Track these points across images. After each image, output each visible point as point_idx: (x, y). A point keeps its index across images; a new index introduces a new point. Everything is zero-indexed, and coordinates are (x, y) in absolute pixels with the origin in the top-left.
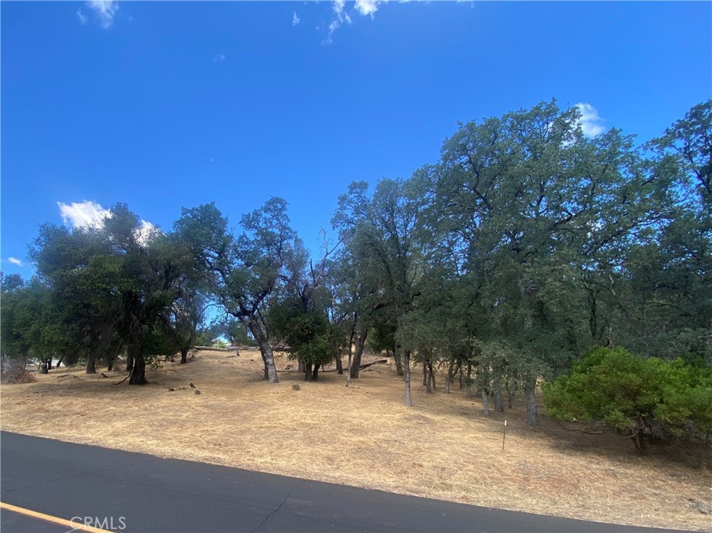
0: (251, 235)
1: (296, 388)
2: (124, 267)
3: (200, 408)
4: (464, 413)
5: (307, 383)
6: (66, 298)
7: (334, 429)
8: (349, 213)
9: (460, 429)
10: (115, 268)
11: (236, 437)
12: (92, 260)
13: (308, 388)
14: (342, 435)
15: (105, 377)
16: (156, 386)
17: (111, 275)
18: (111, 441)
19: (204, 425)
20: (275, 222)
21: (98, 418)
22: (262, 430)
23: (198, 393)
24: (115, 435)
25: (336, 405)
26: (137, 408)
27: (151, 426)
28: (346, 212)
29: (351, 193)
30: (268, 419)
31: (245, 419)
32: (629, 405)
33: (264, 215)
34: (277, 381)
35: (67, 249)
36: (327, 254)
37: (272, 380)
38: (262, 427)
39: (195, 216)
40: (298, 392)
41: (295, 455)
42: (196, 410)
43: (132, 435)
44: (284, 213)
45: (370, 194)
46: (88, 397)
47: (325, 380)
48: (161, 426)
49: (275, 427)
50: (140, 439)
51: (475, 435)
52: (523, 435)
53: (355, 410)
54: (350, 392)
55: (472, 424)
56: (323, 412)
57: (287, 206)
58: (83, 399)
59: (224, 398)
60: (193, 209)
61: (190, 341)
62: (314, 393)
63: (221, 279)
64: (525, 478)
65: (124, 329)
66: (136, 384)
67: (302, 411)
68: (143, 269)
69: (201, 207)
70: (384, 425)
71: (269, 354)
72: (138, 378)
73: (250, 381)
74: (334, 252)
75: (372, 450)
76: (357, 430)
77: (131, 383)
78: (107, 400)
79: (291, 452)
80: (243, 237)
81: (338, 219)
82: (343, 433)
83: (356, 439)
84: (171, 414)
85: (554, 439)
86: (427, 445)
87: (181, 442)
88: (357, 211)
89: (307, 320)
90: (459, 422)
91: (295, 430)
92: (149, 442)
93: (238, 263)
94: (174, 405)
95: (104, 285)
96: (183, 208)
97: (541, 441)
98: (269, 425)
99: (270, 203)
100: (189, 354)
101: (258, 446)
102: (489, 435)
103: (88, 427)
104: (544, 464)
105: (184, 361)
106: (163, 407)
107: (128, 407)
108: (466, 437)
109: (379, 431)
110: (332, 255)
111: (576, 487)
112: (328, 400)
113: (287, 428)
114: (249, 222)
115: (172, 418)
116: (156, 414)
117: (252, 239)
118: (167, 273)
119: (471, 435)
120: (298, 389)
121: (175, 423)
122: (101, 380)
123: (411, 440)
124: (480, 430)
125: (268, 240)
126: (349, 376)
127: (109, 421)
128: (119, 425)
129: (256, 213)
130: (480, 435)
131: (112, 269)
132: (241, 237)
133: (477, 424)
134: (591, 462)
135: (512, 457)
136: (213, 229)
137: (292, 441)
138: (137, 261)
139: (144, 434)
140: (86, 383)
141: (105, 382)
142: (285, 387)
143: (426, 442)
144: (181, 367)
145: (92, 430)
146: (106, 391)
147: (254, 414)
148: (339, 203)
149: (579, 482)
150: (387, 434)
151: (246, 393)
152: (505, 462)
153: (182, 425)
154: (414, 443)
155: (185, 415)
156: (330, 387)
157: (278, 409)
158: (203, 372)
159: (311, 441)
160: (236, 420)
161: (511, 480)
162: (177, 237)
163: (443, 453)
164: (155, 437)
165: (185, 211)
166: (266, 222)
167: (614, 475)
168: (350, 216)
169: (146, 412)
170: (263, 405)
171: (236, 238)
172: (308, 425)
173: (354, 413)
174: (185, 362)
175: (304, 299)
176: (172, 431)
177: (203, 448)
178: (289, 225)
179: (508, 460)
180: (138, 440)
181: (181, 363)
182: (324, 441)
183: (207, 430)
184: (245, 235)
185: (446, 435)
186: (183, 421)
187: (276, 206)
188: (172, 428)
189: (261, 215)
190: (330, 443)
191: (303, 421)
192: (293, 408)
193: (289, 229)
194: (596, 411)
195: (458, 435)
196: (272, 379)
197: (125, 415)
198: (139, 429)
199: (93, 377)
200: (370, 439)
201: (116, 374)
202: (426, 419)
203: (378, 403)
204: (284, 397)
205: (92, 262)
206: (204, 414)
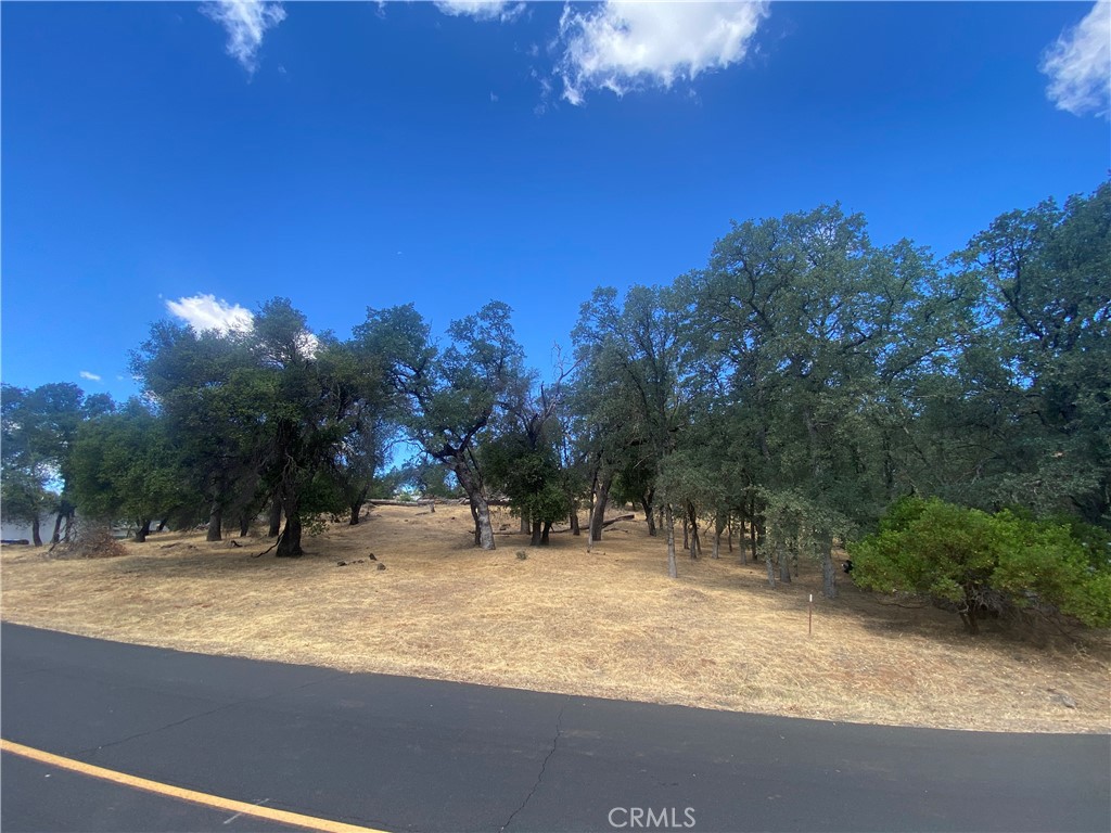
0: (462, 348)
1: (522, 557)
2: (281, 386)
3: (388, 591)
4: (744, 584)
5: (535, 549)
6: (189, 429)
7: (584, 615)
8: (593, 325)
9: (746, 607)
10: (269, 387)
11: (448, 632)
12: (234, 376)
13: (537, 554)
14: (599, 623)
15: (237, 545)
16: (317, 558)
17: (260, 397)
18: (260, 648)
19: (398, 617)
20: (494, 333)
21: (230, 610)
22: (485, 620)
23: (382, 567)
24: (263, 636)
25: (580, 579)
26: (292, 593)
27: (317, 620)
28: (590, 324)
29: (596, 301)
30: (490, 604)
31: (457, 605)
32: (958, 569)
33: (480, 322)
34: (493, 547)
35: (195, 357)
36: (563, 376)
37: (486, 547)
38: (483, 617)
39: (385, 321)
40: (525, 562)
41: (539, 656)
42: (382, 594)
43: (290, 635)
44: (507, 321)
45: (620, 304)
46: (212, 577)
47: (560, 544)
48: (334, 619)
49: (502, 616)
50: (303, 643)
51: (767, 616)
52: (826, 612)
53: (606, 586)
54: (594, 560)
55: (759, 599)
56: (565, 591)
57: (511, 314)
58: (205, 581)
59: (420, 575)
60: (384, 311)
61: (365, 492)
62: (546, 563)
63: (418, 405)
64: (847, 673)
65: (274, 474)
66: (287, 556)
67: (535, 590)
68: (309, 388)
69: (395, 309)
70: (649, 606)
71: (484, 509)
72: (290, 548)
73: (455, 548)
74: (571, 373)
75: (642, 643)
76: (616, 615)
77: (279, 554)
78: (244, 582)
79: (532, 652)
80: (450, 350)
81: (580, 331)
82: (599, 620)
83: (618, 628)
84: (344, 600)
85: (863, 616)
86: (713, 632)
87: (368, 645)
88: (603, 323)
89: (536, 462)
90: (743, 598)
91: (532, 618)
92: (319, 646)
93: (442, 384)
94: (348, 587)
95: (251, 411)
96: (369, 309)
97: (849, 620)
98: (494, 613)
99: (488, 308)
100: (363, 511)
101: (483, 645)
102: (783, 614)
103: (217, 625)
104: (865, 652)
105: (355, 521)
106: (330, 591)
107: (278, 591)
108: (758, 618)
109: (645, 615)
110: (569, 377)
111: (912, 682)
112: (567, 573)
113: (520, 616)
114: (460, 331)
115: (347, 607)
116: (323, 601)
117: (464, 353)
118: (344, 395)
119: (763, 615)
120: (525, 558)
121: (354, 615)
122: (233, 550)
123: (691, 626)
124: (772, 608)
125: (485, 355)
126: (590, 538)
127: (250, 615)
128: (268, 620)
129: (469, 320)
130: (773, 615)
131: (263, 389)
132: (448, 351)
133: (766, 600)
134: (919, 646)
135: (824, 643)
136: (410, 337)
137: (530, 635)
138: (300, 379)
139: (308, 633)
140: (207, 555)
141: (237, 554)
142: (505, 556)
143: (710, 628)
144: (350, 530)
145: (224, 630)
146: (241, 568)
147: (469, 596)
148: (581, 313)
149: (913, 674)
150: (658, 618)
151: (451, 565)
152: (818, 652)
153: (365, 617)
154: (696, 631)
155: (368, 601)
156: (568, 553)
157: (502, 588)
158: (385, 537)
159: (558, 636)
160: (445, 607)
161: (831, 676)
162: (359, 347)
163: (737, 643)
164: (327, 638)
165: (371, 313)
166: (482, 333)
167: (952, 662)
168: (594, 329)
169: (306, 599)
170: (479, 583)
171: (442, 351)
172: (548, 610)
173: (606, 590)
174: (357, 523)
175: (532, 434)
176: (351, 627)
177: (403, 652)
178: (513, 337)
179: (821, 648)
180: (300, 644)
181: (351, 524)
182: (576, 634)
183: (405, 625)
184: (454, 348)
185: (732, 617)
186: (366, 611)
187: (496, 313)
188: (351, 623)
189: (476, 323)
190: (584, 636)
191: (540, 604)
192: (523, 586)
193: (512, 342)
194: (919, 580)
195: (746, 616)
196: (487, 544)
197: (274, 604)
198: (299, 626)
199: (219, 547)
200: (638, 627)
201: (254, 541)
202: (700, 595)
203: (634, 574)
204: (506, 571)
205: (235, 377)
206: (395, 599)
